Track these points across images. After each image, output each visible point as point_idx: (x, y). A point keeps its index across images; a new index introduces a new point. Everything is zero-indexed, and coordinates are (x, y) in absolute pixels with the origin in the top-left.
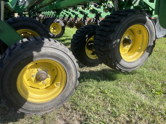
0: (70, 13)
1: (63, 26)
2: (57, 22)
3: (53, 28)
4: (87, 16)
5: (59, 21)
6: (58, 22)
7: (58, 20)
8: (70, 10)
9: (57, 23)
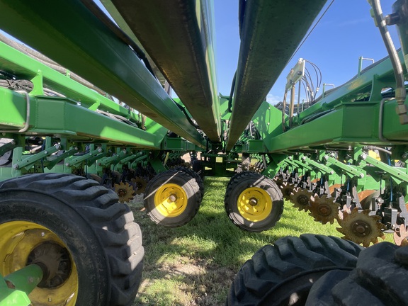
0: (326, 168)
1: (279, 199)
2: (262, 187)
3: (250, 200)
4: (356, 185)
5: (268, 184)
6: (266, 188)
7: (264, 183)
8: (324, 158)
9: (262, 190)
